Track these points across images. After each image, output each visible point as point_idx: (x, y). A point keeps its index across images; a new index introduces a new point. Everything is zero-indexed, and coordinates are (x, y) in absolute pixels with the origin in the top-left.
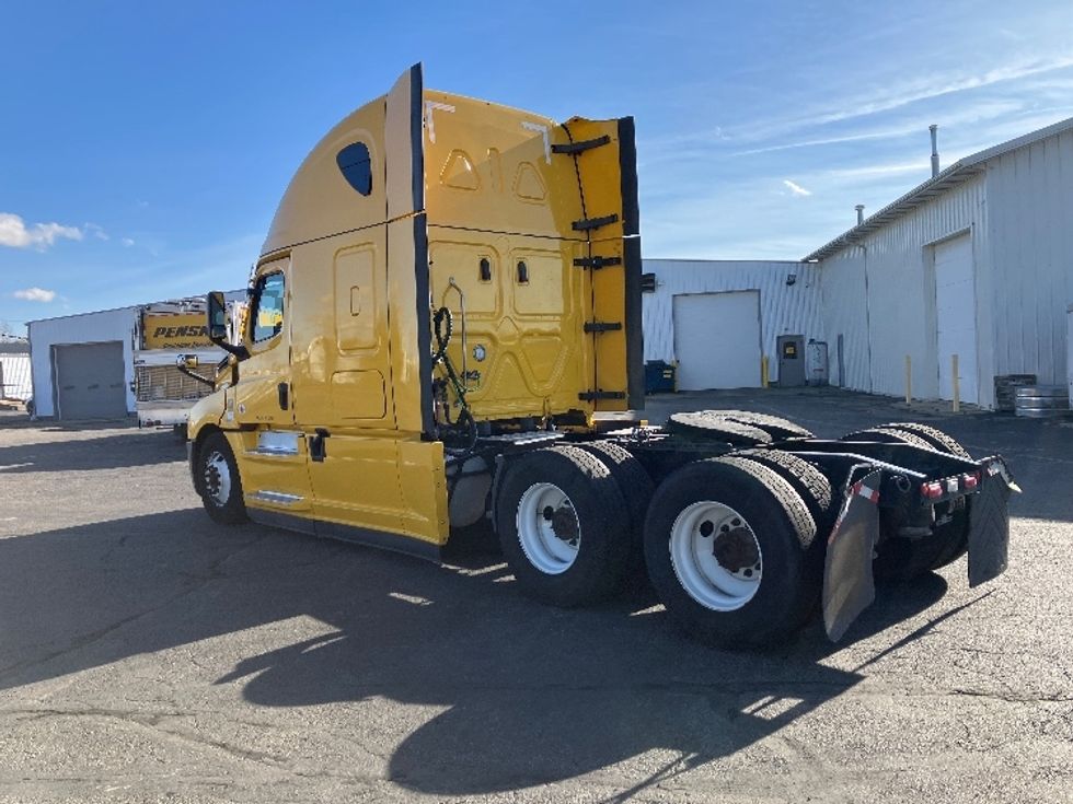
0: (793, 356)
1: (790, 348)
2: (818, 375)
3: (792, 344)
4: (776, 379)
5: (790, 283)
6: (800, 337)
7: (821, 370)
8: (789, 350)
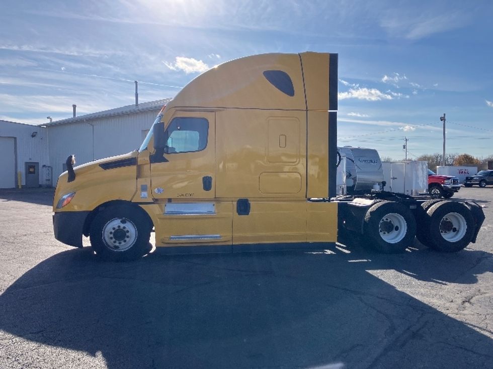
0: (34, 173)
1: (32, 168)
2: (47, 183)
3: (33, 167)
4: (24, 184)
5: (33, 136)
6: (38, 163)
7: (49, 180)
8: (32, 170)
